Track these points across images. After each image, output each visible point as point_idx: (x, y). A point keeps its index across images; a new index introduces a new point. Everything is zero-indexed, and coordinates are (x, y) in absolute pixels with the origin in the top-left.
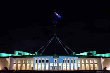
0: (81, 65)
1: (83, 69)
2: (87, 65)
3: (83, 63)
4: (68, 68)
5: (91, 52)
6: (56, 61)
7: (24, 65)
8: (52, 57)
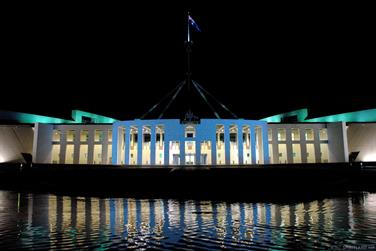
0: (276, 149)
1: (283, 160)
2: (296, 148)
3: (282, 142)
4: (235, 160)
5: (293, 114)
6: (190, 135)
7: (84, 149)
8: (178, 120)
